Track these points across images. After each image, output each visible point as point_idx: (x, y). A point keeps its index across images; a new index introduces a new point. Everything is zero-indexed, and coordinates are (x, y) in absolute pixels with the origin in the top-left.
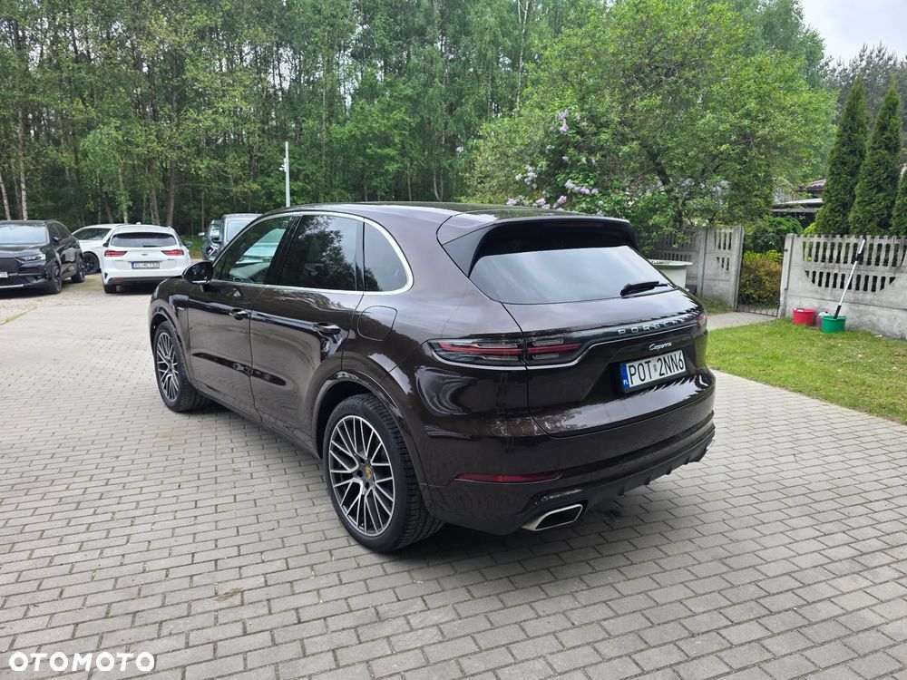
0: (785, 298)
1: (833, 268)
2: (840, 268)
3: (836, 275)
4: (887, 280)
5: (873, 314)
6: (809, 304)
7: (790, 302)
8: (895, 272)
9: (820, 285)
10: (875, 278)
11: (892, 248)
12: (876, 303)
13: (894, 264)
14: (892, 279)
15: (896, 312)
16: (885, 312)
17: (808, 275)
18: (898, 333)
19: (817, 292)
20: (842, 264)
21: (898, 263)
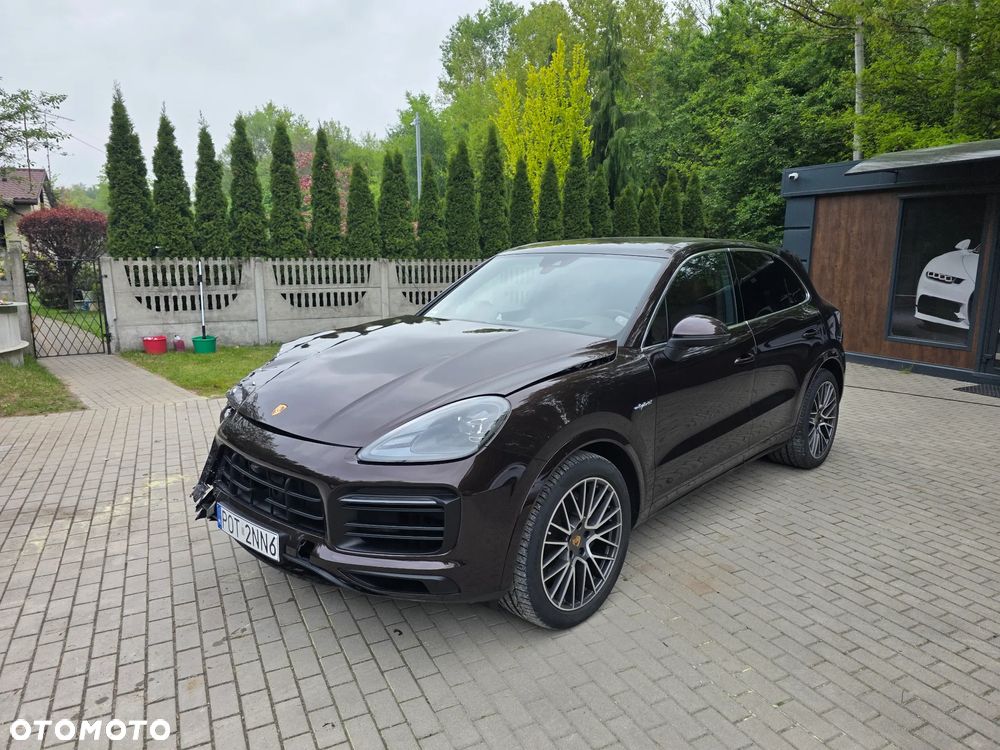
0: (116, 331)
1: (171, 291)
2: (178, 291)
3: (175, 298)
4: (230, 297)
5: (224, 329)
6: (151, 332)
7: (123, 333)
8: (236, 290)
9: (158, 309)
10: (218, 297)
11: (228, 268)
12: (224, 319)
13: (233, 282)
14: (234, 296)
15: (245, 324)
16: (235, 325)
17: (140, 301)
18: (250, 341)
19: (156, 317)
20: (179, 287)
21: (237, 282)
